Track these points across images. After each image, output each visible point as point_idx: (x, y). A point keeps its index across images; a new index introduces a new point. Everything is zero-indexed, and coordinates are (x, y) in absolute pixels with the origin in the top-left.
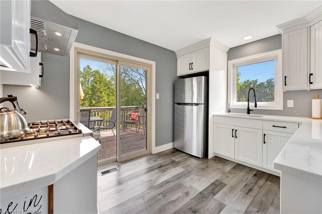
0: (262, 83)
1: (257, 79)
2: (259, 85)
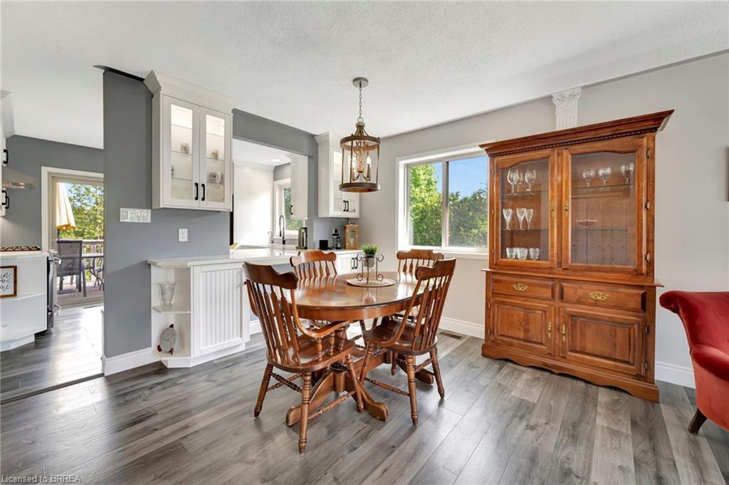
0: (465, 199)
1: (457, 191)
2: (461, 202)
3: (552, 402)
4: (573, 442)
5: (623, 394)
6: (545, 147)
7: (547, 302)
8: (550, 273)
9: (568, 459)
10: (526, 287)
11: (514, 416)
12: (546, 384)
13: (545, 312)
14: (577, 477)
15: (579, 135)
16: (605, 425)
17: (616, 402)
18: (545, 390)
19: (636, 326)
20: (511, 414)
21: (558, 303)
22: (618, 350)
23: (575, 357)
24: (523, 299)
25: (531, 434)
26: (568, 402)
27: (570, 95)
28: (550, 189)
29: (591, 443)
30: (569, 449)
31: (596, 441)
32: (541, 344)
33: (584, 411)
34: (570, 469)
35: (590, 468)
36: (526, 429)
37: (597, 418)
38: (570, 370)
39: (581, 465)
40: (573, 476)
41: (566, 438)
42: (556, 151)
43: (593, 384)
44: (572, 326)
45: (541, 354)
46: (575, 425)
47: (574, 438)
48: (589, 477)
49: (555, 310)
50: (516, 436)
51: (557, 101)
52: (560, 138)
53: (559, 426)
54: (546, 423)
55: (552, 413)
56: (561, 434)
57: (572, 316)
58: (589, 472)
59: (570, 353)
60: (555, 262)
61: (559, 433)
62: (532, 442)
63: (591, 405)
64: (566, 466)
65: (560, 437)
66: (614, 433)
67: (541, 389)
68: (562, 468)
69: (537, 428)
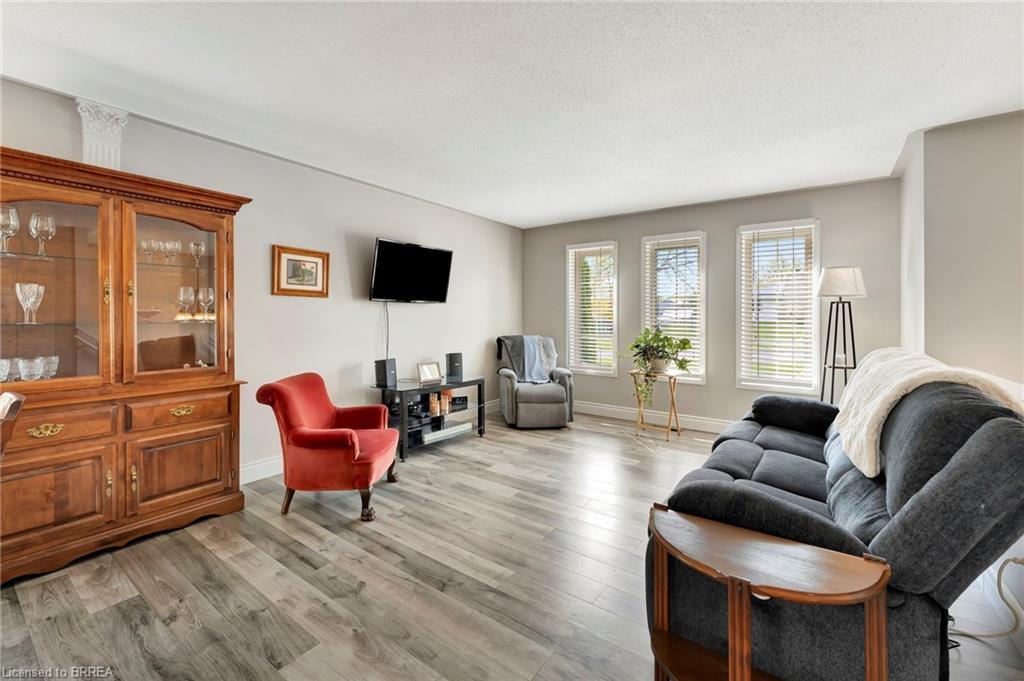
3: (157, 578)
4: (225, 591)
5: (211, 520)
6: (91, 187)
7: (103, 440)
8: (101, 394)
9: (240, 607)
10: (60, 427)
11: (134, 629)
12: (121, 566)
13: (100, 458)
14: (263, 611)
15: (149, 188)
16: (231, 555)
17: (215, 531)
18: (130, 572)
19: (222, 434)
20: (126, 630)
21: (121, 437)
22: (205, 471)
23: (151, 506)
24: (52, 449)
25: (180, 625)
26: (174, 564)
27: (111, 116)
28: (100, 257)
29: (238, 577)
30: (231, 599)
31: (241, 574)
32: (93, 513)
33: (199, 559)
34: (251, 612)
35: (262, 595)
36: (168, 625)
37: (219, 556)
38: (144, 528)
39: (254, 600)
40: (260, 614)
41: (216, 594)
42: (111, 200)
43: (177, 529)
44: (145, 465)
45: (95, 529)
46: (209, 576)
47: (222, 587)
48: (270, 602)
49: (117, 449)
50: (166, 641)
51: (87, 113)
52: (118, 182)
53: (197, 591)
54: (181, 601)
55: (173, 587)
56: (207, 594)
57: (146, 448)
58: (266, 599)
59: (142, 505)
60: (112, 375)
61: (205, 596)
62: (191, 628)
63: (198, 549)
64: (246, 613)
65: (210, 598)
66: (244, 556)
67: (123, 576)
68: (245, 618)
69: (178, 612)
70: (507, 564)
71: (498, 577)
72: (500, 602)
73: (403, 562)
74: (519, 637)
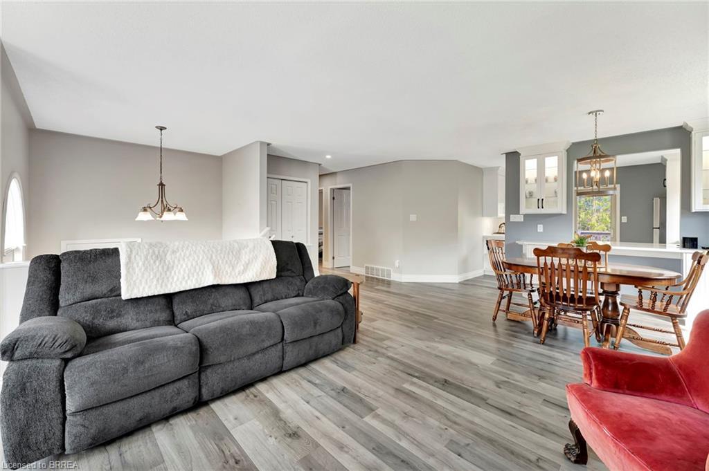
70: (407, 391)
71: (413, 384)
72: (412, 373)
73: (486, 400)
74: (401, 359)
